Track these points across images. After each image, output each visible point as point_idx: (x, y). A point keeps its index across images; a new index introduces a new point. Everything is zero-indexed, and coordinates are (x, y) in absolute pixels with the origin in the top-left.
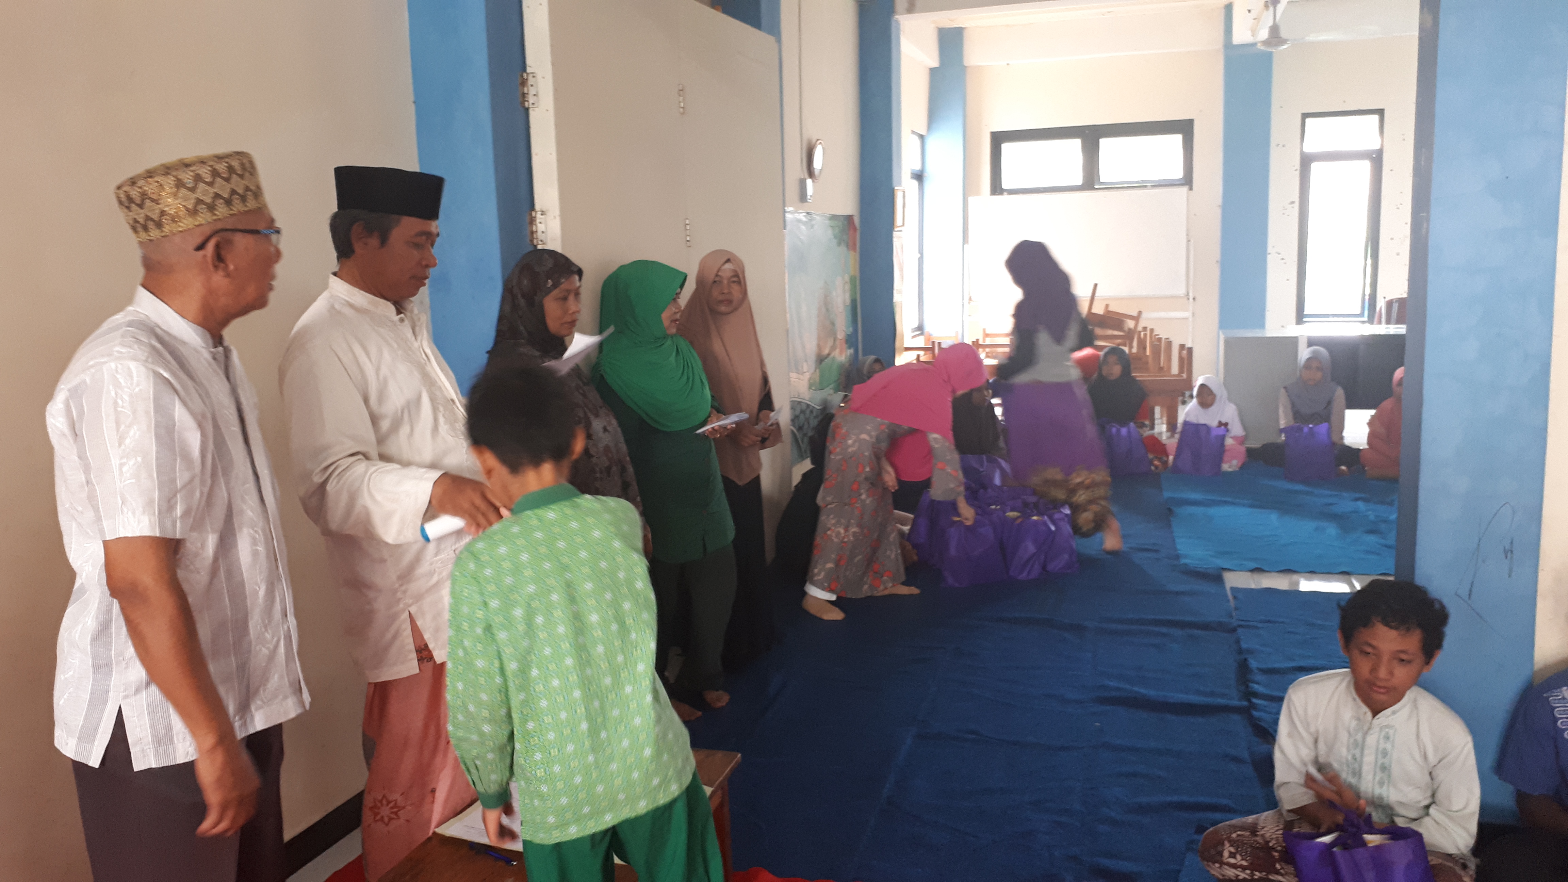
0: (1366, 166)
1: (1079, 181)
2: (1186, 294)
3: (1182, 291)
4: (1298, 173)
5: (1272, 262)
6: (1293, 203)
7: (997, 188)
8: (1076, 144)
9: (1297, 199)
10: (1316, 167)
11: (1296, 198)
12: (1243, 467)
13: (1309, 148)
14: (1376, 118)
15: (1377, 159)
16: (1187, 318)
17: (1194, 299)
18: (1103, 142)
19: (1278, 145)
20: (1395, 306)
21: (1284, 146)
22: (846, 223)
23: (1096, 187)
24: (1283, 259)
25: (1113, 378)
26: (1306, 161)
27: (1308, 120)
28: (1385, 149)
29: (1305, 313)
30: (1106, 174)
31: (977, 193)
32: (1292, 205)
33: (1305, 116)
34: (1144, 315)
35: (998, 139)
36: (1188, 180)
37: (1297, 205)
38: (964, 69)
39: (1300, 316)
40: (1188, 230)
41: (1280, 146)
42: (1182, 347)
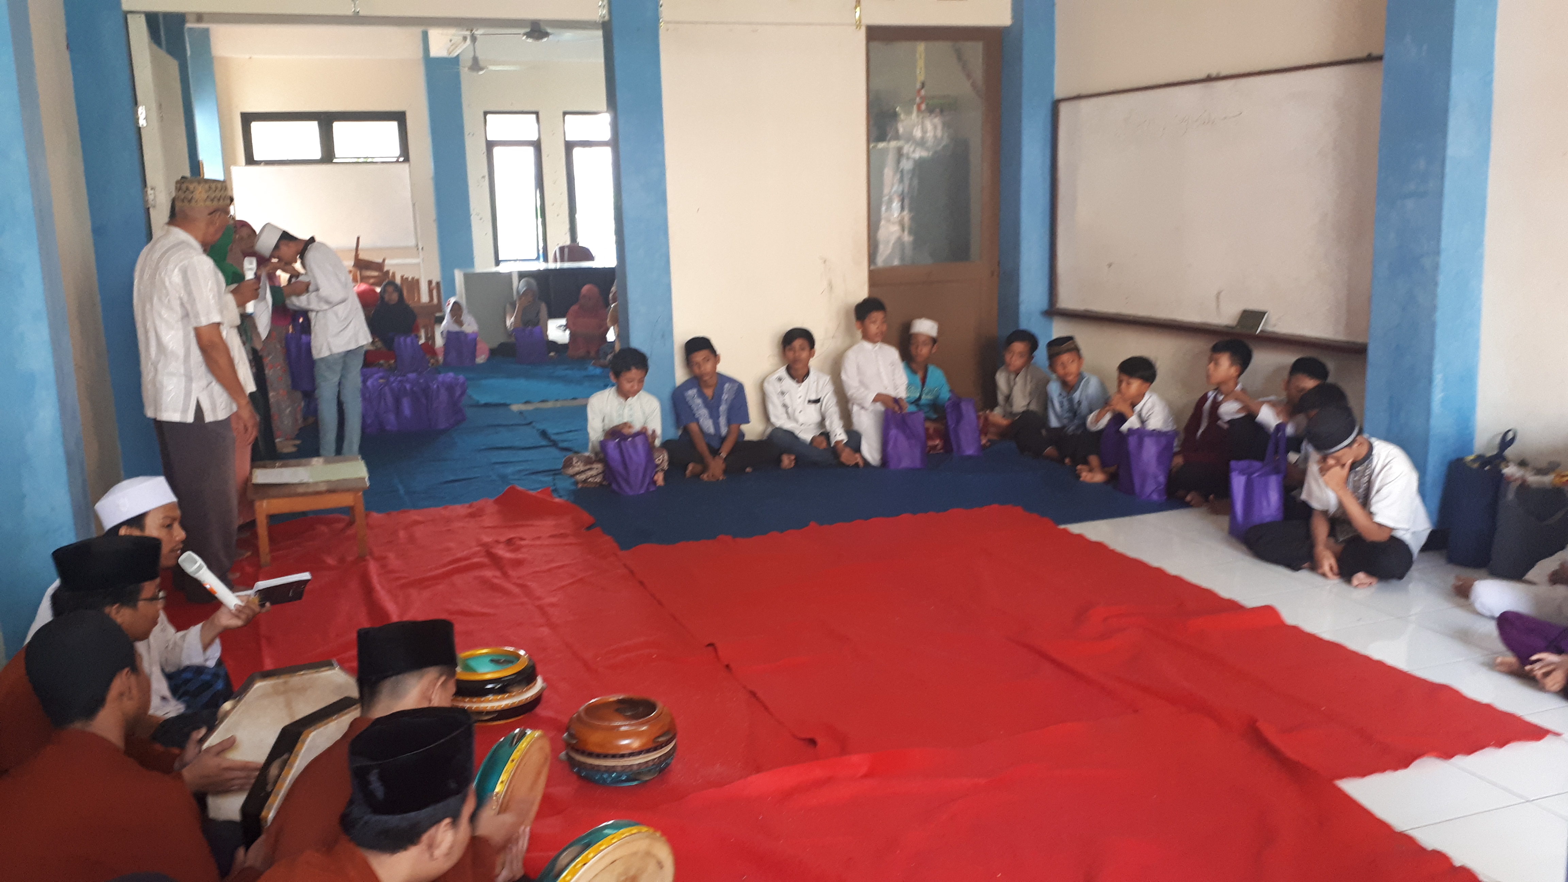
0: (531, 150)
1: (318, 155)
2: (416, 245)
3: (412, 242)
4: (485, 154)
5: (473, 221)
6: (484, 176)
7: (250, 160)
8: (313, 126)
9: (486, 174)
10: (496, 151)
11: (485, 172)
12: (489, 359)
13: (490, 137)
14: (534, 117)
15: (537, 145)
16: (418, 264)
17: (422, 248)
18: (336, 125)
19: (469, 132)
20: (566, 250)
21: (473, 134)
23: (334, 161)
24: (480, 219)
25: (393, 303)
26: (490, 145)
27: (488, 116)
28: (542, 140)
29: (500, 259)
30: (340, 151)
31: (235, 163)
32: (484, 179)
33: (486, 113)
34: (386, 262)
35: (248, 119)
36: (405, 158)
37: (487, 178)
38: (213, 58)
39: (498, 262)
40: (412, 197)
41: (471, 135)
42: (430, 282)
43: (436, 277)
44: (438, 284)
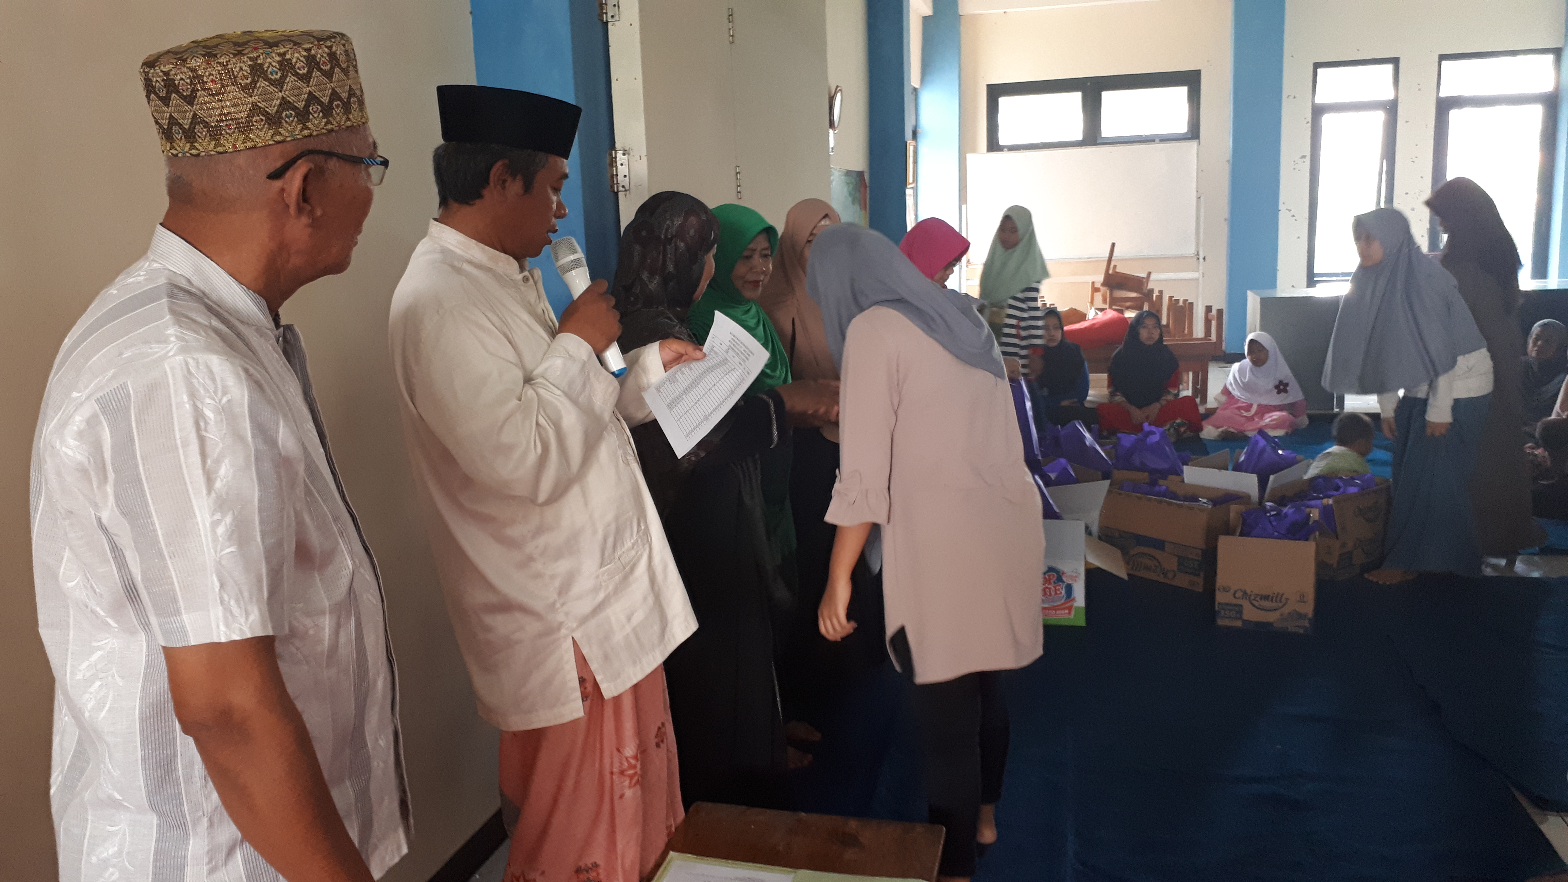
0: (1380, 116)
1: (1079, 136)
2: (1196, 253)
3: (1192, 251)
4: (1310, 124)
5: (1284, 219)
6: (1304, 157)
7: (993, 145)
8: (1076, 97)
9: (1308, 153)
10: (1327, 120)
11: (1307, 151)
13: (1319, 100)
14: (1390, 67)
15: (1392, 109)
16: (1197, 279)
17: (1204, 258)
18: (1105, 95)
19: (1288, 97)
21: (1295, 97)
22: (858, 178)
23: (1097, 142)
24: (1293, 216)
25: (1151, 342)
26: (1318, 111)
27: (1320, 71)
28: (1400, 99)
29: (1316, 274)
30: (1108, 130)
31: (974, 150)
32: (1304, 159)
33: (1317, 66)
34: (1153, 277)
35: (995, 92)
36: (1194, 133)
37: (1308, 160)
38: (957, 17)
39: (1312, 280)
40: (1197, 187)
41: (1291, 97)
42: (1209, 309)
43: (1219, 302)
44: (1220, 312)
